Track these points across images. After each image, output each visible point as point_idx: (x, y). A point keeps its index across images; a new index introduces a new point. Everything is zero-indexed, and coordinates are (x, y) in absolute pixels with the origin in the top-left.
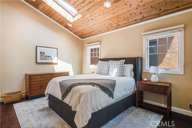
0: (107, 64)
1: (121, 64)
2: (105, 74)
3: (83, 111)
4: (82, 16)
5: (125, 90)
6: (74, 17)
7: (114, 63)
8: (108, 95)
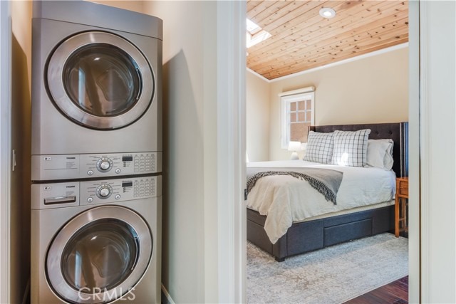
0: (329, 138)
1: (361, 138)
2: (324, 160)
3: (279, 214)
4: (271, 36)
5: (365, 194)
6: (252, 35)
7: (345, 137)
8: (324, 197)
